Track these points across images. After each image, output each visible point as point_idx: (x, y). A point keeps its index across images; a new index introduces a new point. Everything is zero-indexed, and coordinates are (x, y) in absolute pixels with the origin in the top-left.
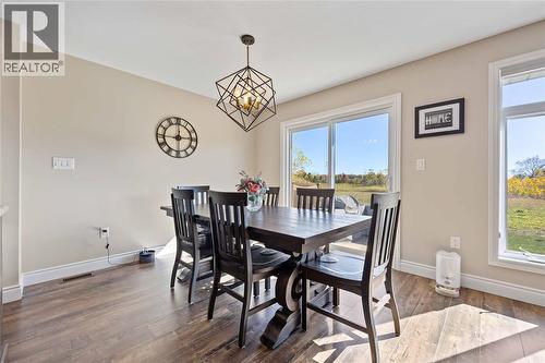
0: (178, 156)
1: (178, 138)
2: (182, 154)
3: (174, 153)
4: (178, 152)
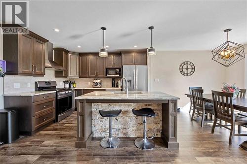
0: (187, 76)
1: (187, 69)
2: (189, 75)
3: (186, 75)
4: (187, 74)
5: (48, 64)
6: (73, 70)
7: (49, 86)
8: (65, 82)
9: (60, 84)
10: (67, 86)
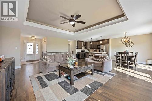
5: (83, 46)
6: (89, 47)
7: (83, 51)
8: (87, 50)
9: (86, 50)
10: (87, 51)
